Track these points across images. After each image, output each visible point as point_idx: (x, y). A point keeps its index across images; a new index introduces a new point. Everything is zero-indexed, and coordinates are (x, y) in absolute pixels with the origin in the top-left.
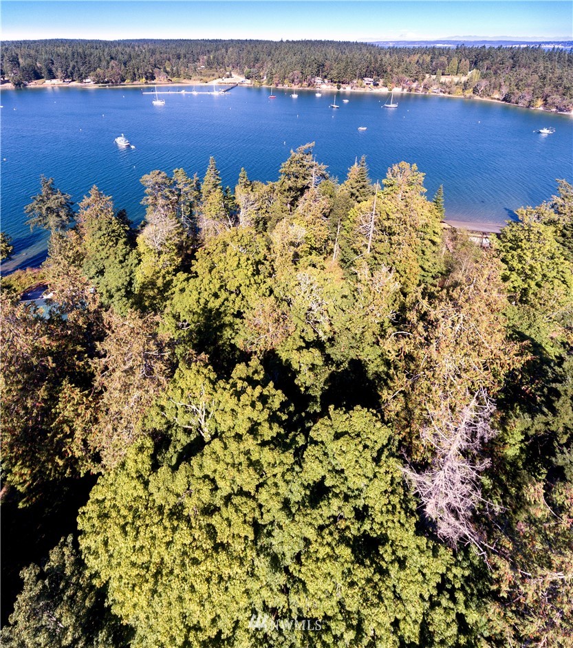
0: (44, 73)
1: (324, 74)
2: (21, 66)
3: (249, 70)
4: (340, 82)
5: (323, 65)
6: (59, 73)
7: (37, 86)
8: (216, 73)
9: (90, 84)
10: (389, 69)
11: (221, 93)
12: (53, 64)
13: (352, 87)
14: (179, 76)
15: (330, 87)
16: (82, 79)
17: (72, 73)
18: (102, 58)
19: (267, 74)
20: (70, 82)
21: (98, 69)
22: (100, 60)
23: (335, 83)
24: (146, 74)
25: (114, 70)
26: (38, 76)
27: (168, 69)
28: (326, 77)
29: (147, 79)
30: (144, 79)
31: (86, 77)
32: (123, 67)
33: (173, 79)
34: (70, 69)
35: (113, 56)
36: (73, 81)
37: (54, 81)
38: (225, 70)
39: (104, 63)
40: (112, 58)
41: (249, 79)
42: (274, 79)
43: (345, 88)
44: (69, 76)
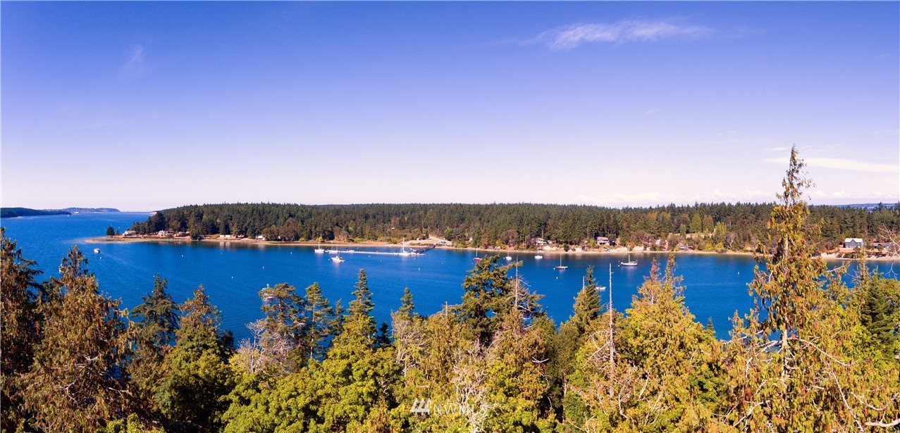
0: (222, 227)
1: (548, 234)
2: (203, 220)
3: (451, 229)
4: (568, 243)
5: (546, 224)
6: (234, 229)
7: (211, 240)
8: (409, 234)
9: (261, 241)
10: (625, 225)
11: (412, 253)
12: (231, 220)
13: (583, 248)
14: (363, 236)
15: (554, 248)
16: (255, 235)
17: (246, 229)
18: (280, 215)
19: (474, 234)
20: (242, 238)
21: (274, 226)
22: (278, 218)
23: (561, 243)
24: (324, 233)
25: (290, 227)
26: (215, 230)
27: (350, 228)
28: (549, 238)
29: (324, 237)
30: (321, 238)
31: (259, 234)
32: (300, 224)
33: (356, 239)
34: (246, 225)
35: (293, 213)
36: (246, 237)
37: (228, 236)
38: (421, 230)
39: (281, 220)
40: (291, 216)
41: (449, 240)
42: (482, 239)
43: (574, 250)
44: (243, 232)
